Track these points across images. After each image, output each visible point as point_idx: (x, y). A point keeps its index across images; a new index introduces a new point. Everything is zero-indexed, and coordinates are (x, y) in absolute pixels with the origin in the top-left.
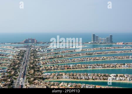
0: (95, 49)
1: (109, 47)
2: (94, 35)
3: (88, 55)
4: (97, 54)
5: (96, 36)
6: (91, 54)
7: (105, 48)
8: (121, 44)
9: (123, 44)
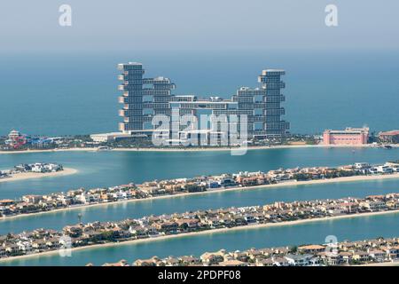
0: (145, 189)
1: (258, 175)
2: (134, 75)
3: (86, 242)
4: (167, 229)
5: (151, 81)
6: (115, 236)
7: (227, 183)
8: (352, 140)
9: (371, 140)
